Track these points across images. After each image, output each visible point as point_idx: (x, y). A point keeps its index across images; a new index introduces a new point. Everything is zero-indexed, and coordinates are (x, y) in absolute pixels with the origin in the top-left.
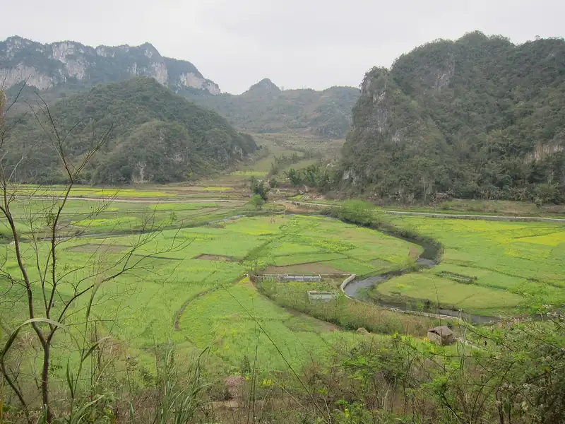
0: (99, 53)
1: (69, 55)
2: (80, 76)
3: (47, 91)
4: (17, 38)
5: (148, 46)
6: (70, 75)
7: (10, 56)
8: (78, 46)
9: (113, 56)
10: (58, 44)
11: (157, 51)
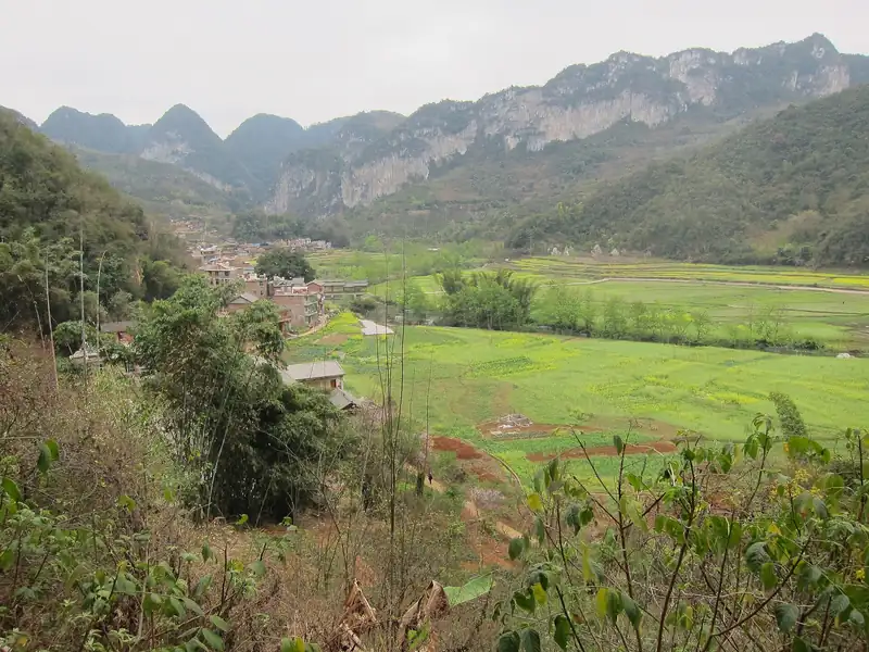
0: (737, 60)
1: (692, 70)
2: (707, 101)
3: (660, 127)
4: (622, 53)
5: (817, 40)
6: (693, 100)
7: (612, 81)
8: (706, 53)
9: (759, 62)
10: (678, 55)
11: (833, 46)
